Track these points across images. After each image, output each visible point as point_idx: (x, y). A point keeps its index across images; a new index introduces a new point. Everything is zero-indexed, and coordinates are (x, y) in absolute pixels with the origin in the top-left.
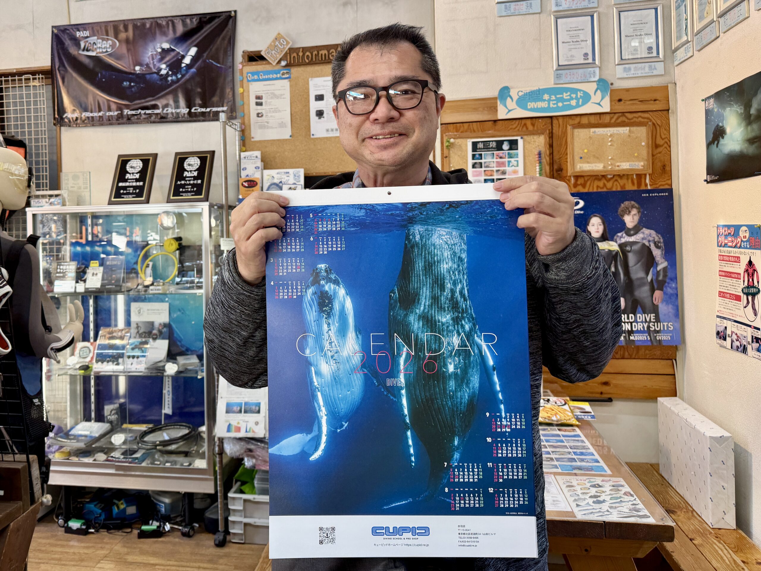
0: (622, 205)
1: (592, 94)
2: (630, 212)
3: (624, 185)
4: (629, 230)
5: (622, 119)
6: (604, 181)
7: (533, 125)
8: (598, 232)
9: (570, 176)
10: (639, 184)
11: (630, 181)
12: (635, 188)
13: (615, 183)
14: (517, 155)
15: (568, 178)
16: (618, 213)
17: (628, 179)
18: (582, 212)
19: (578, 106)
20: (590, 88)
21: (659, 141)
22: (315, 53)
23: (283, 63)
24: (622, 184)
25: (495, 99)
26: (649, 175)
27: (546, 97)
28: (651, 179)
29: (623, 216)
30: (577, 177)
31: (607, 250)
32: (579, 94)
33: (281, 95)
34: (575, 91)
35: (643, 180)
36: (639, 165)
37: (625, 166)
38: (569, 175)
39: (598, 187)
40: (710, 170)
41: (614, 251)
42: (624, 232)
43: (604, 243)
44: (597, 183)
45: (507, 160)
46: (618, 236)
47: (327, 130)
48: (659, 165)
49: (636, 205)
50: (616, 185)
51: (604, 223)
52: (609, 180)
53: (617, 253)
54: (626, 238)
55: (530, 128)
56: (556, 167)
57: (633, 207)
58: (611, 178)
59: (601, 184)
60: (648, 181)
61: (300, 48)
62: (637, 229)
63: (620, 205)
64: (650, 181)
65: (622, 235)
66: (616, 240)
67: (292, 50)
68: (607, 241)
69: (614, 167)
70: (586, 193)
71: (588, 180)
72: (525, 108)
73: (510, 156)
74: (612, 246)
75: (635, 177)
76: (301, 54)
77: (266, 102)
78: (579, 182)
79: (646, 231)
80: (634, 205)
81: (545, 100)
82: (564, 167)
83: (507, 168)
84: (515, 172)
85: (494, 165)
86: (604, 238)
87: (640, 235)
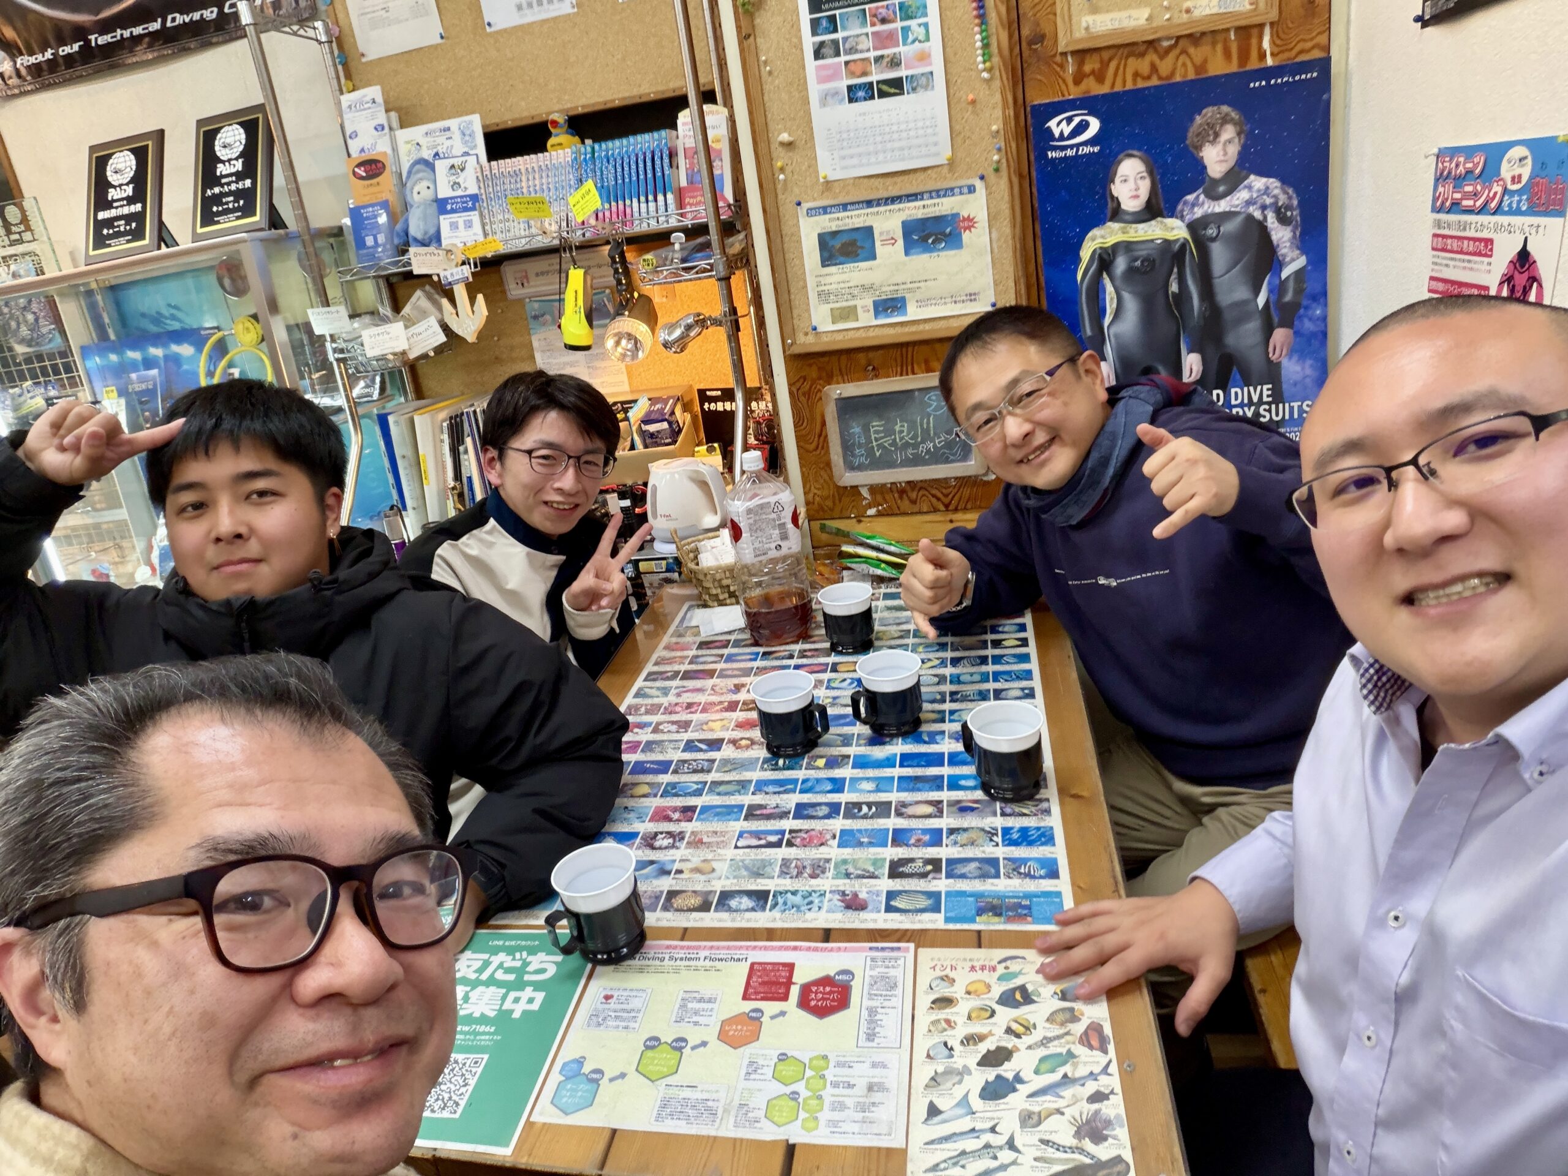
0: (1198, 119)
2: (1217, 135)
3: (1205, 61)
4: (1215, 182)
6: (1151, 57)
8: (1136, 197)
9: (1064, 54)
10: (1244, 56)
11: (1219, 48)
12: (1234, 67)
13: (1183, 58)
14: (923, 10)
15: (1058, 59)
16: (1188, 142)
17: (1214, 44)
18: (1096, 149)
24: (1198, 60)
26: (1272, 24)
28: (1276, 35)
29: (1199, 148)
30: (1081, 54)
31: (1159, 241)
35: (1254, 41)
37: (1210, 7)
38: (1060, 50)
39: (1136, 75)
41: (1177, 240)
42: (1201, 190)
43: (1153, 222)
44: (1133, 64)
45: (899, 25)
46: (1186, 203)
49: (1234, 115)
50: (1184, 65)
51: (1151, 173)
52: (1162, 52)
53: (1184, 245)
54: (1206, 206)
56: (1026, 32)
57: (1225, 120)
58: (1171, 48)
59: (1140, 64)
60: (1266, 44)
62: (1233, 180)
63: (1192, 120)
64: (1273, 42)
65: (1197, 197)
66: (1182, 211)
68: (1159, 219)
69: (1176, 15)
70: (1105, 97)
71: (1110, 60)
73: (906, 16)
74: (1173, 229)
75: (1233, 37)
78: (1087, 68)
79: (1257, 182)
80: (1227, 114)
82: (1047, 29)
83: (901, 49)
84: (924, 57)
85: (866, 43)
86: (1152, 211)
87: (1242, 195)
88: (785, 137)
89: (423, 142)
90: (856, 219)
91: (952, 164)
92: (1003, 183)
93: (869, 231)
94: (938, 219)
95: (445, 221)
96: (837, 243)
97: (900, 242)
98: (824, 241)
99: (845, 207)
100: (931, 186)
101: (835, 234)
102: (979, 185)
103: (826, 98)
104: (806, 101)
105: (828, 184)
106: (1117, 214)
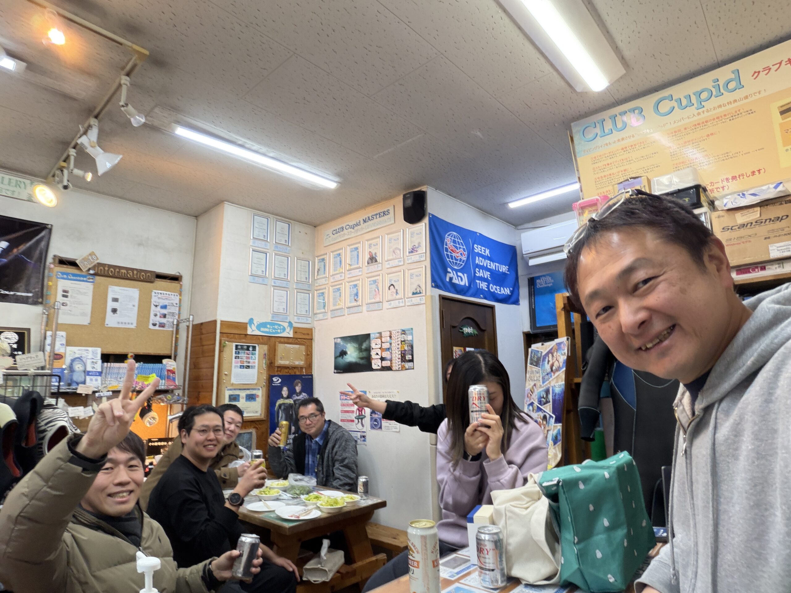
1: (286, 327)
2: (298, 385)
5: (296, 341)
7: (262, 339)
8: (286, 394)
9: (276, 367)
10: (301, 372)
11: (298, 370)
12: (299, 374)
13: (293, 371)
14: (255, 354)
16: (294, 385)
19: (281, 333)
20: (286, 325)
21: (309, 353)
22: (117, 270)
23: (92, 272)
24: (295, 371)
25: (247, 323)
26: (305, 368)
27: (268, 326)
29: (295, 387)
30: (278, 367)
31: (289, 403)
32: (282, 327)
33: (85, 293)
34: (280, 325)
35: (302, 370)
36: (302, 363)
37: (297, 363)
40: (336, 368)
42: (295, 394)
43: (288, 400)
44: (285, 370)
45: (251, 356)
46: (293, 396)
47: (118, 323)
48: (308, 363)
49: (300, 382)
51: (288, 390)
52: (290, 369)
53: (293, 404)
54: (296, 397)
55: (261, 340)
56: (271, 361)
59: (287, 371)
60: (304, 370)
61: (106, 264)
62: (300, 393)
63: (294, 382)
67: (99, 264)
69: (292, 363)
70: (282, 375)
71: (283, 369)
72: (259, 330)
73: (253, 354)
75: (300, 369)
76: (106, 269)
77: (71, 296)
78: (279, 370)
79: (304, 394)
81: (267, 328)
82: (273, 361)
83: (250, 360)
84: (254, 363)
85: (245, 358)
86: (289, 397)
87: (301, 396)
88: (226, 373)
89: (77, 352)
90: (237, 392)
91: (256, 384)
92: (264, 389)
93: (239, 395)
94: (253, 395)
95: (88, 378)
96: (232, 397)
97: (245, 399)
98: (230, 396)
99: (235, 389)
100: (252, 387)
101: (232, 395)
102: (260, 388)
103: (236, 367)
104: (231, 367)
105: (233, 384)
106: (282, 397)
